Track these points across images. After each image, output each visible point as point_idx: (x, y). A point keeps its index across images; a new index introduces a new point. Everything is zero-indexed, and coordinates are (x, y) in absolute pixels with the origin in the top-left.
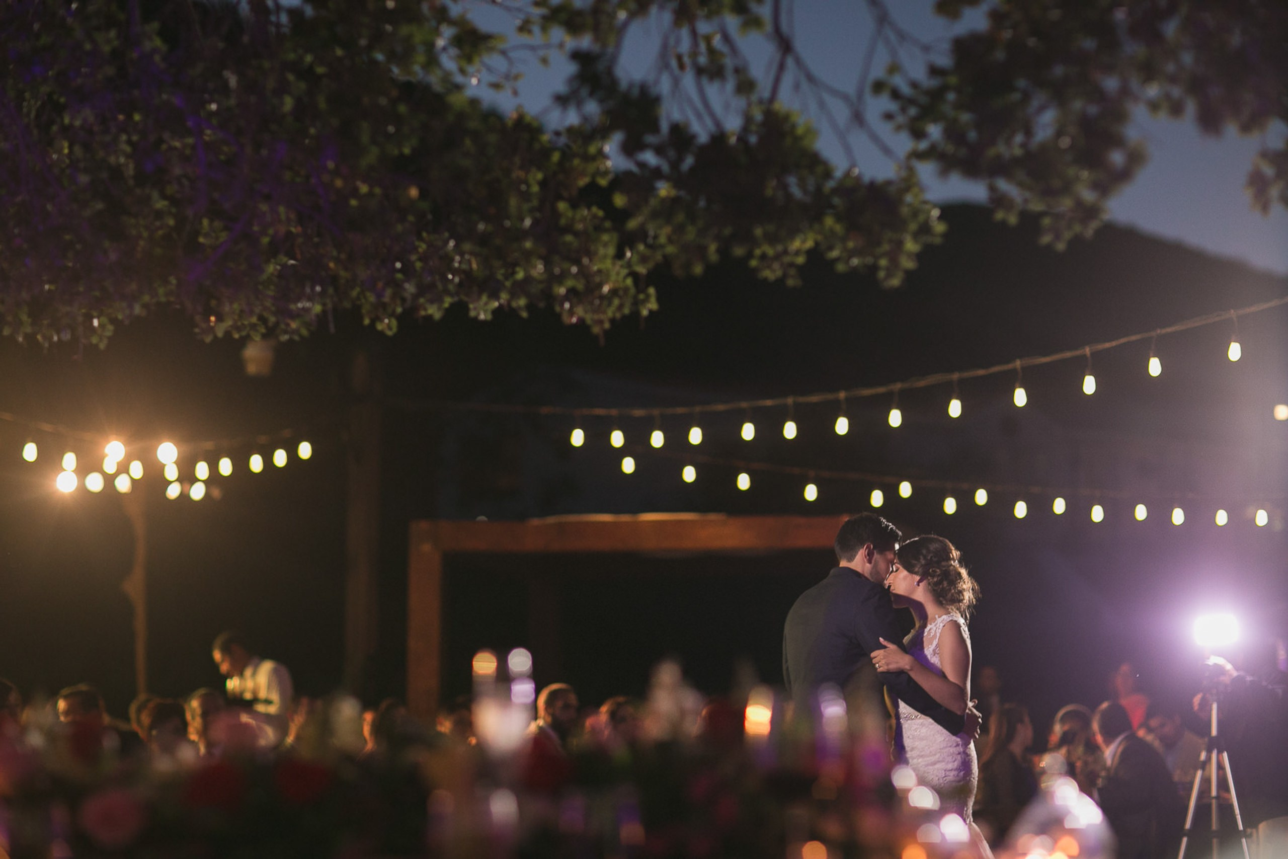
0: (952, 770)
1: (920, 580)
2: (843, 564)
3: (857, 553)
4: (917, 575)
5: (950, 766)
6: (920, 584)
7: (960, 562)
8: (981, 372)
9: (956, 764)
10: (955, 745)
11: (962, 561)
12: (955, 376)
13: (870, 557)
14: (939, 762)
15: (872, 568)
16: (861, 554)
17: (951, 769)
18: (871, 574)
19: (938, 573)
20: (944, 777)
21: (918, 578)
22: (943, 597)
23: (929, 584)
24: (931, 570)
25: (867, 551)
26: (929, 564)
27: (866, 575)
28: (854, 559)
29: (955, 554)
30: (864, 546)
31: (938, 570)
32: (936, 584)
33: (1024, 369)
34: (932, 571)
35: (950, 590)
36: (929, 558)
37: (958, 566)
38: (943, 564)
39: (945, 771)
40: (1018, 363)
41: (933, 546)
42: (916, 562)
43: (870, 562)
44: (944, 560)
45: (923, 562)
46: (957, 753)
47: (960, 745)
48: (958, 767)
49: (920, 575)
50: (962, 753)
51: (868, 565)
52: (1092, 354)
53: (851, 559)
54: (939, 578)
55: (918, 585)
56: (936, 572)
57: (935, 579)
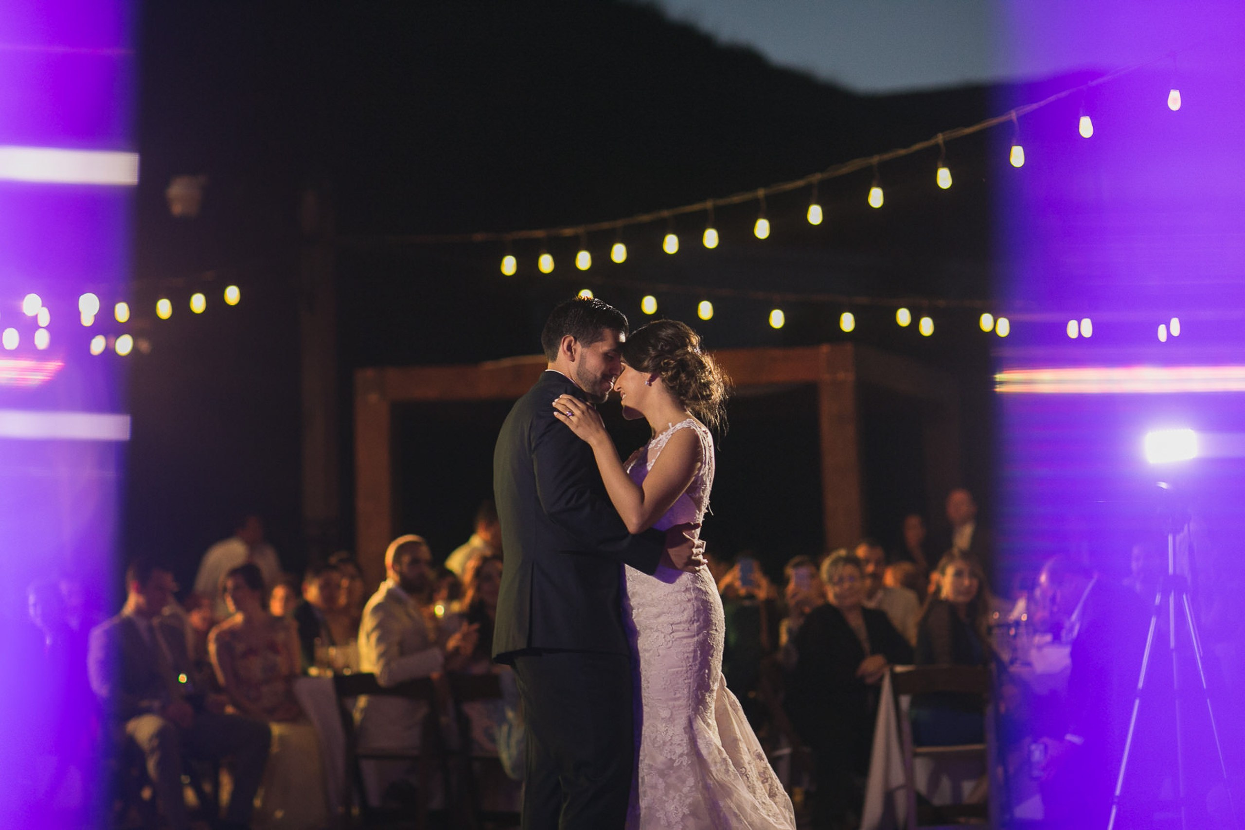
0: (680, 623)
1: (651, 377)
3: (558, 348)
4: (647, 372)
5: (678, 618)
6: (652, 383)
7: (701, 348)
8: (902, 152)
9: (686, 616)
10: (683, 589)
11: (705, 348)
12: (875, 160)
13: (571, 352)
14: (664, 613)
16: (562, 350)
17: (679, 621)
19: (672, 366)
20: (672, 633)
21: (648, 375)
22: (684, 395)
23: (663, 381)
24: (662, 363)
25: (565, 344)
26: (661, 355)
31: (672, 362)
32: (672, 379)
34: (665, 364)
35: (690, 384)
36: (659, 348)
37: (699, 352)
38: (678, 352)
39: (672, 625)
40: (940, 138)
41: (668, 332)
42: (644, 356)
43: (572, 358)
44: (678, 348)
45: (652, 353)
46: (687, 599)
47: (692, 589)
48: (689, 618)
49: (650, 372)
50: (694, 599)
52: (1019, 118)
54: (674, 371)
55: (650, 385)
56: (670, 364)
57: (670, 373)
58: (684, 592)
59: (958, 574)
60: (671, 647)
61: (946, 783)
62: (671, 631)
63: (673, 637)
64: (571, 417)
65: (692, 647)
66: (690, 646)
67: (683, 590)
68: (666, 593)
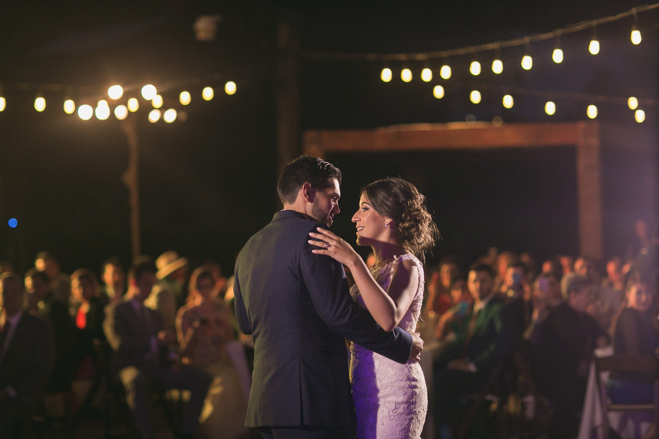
2: (287, 207)
3: (298, 194)
9: (405, 398)
11: (427, 204)
13: (310, 197)
14: (391, 395)
15: (314, 206)
16: (301, 194)
18: (313, 212)
20: (394, 409)
25: (306, 190)
27: (308, 214)
28: (295, 200)
29: (421, 197)
30: (302, 186)
33: (639, 14)
43: (311, 200)
48: (407, 400)
51: (309, 204)
53: (292, 201)
58: (405, 381)
59: (639, 293)
60: (392, 420)
61: (630, 424)
62: (394, 408)
63: (396, 412)
64: (329, 248)
65: (408, 421)
66: (406, 421)
67: (405, 379)
68: (393, 381)
